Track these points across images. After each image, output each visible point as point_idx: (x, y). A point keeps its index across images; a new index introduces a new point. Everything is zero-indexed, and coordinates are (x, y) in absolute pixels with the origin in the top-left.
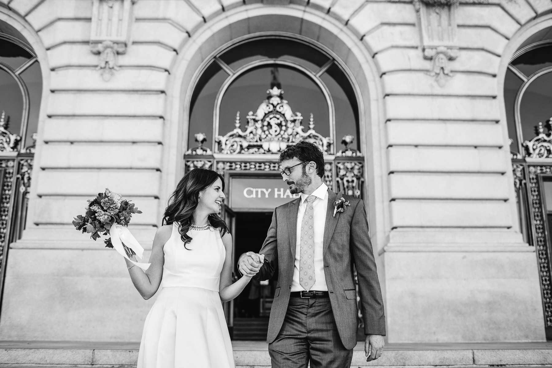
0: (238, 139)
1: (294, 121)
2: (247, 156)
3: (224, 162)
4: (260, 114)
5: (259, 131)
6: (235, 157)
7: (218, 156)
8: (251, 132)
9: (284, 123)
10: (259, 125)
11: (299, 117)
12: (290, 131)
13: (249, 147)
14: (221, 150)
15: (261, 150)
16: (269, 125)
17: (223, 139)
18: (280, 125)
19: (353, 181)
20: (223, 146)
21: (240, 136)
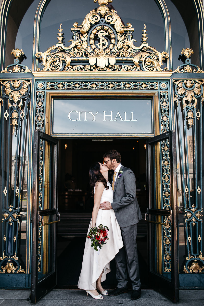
0: (60, 54)
1: (124, 33)
2: (70, 74)
3: (44, 81)
4: (86, 25)
5: (85, 45)
6: (58, 74)
7: (37, 74)
8: (76, 47)
9: (112, 36)
10: (85, 38)
11: (131, 29)
12: (120, 45)
13: (73, 63)
14: (41, 67)
15: (88, 67)
16: (96, 38)
17: (44, 56)
18: (108, 38)
19: (193, 102)
20: (44, 63)
21: (63, 51)
